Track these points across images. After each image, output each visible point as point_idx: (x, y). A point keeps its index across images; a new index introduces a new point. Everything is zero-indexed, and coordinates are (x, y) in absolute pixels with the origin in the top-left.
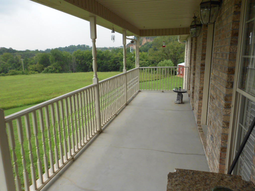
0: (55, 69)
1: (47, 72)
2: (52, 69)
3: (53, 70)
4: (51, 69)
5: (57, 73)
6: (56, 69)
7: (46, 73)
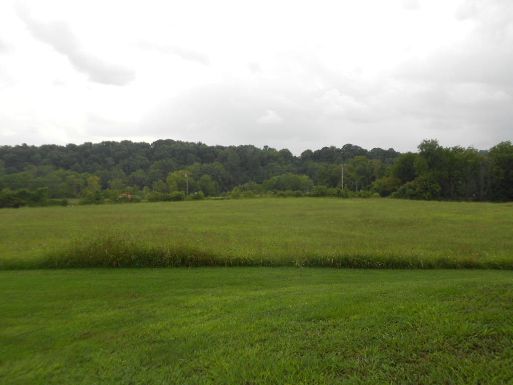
0: (422, 190)
1: (403, 195)
2: (415, 189)
3: (415, 193)
4: (411, 190)
5: (424, 199)
6: (426, 189)
7: (400, 197)
